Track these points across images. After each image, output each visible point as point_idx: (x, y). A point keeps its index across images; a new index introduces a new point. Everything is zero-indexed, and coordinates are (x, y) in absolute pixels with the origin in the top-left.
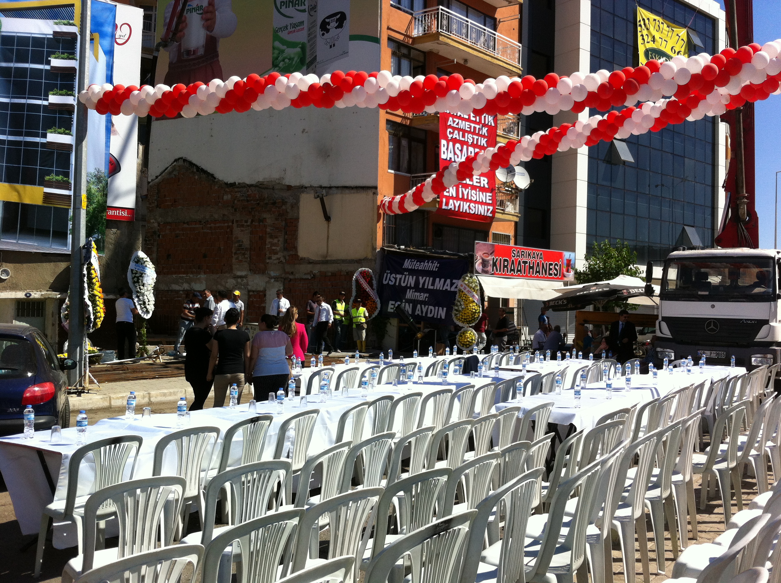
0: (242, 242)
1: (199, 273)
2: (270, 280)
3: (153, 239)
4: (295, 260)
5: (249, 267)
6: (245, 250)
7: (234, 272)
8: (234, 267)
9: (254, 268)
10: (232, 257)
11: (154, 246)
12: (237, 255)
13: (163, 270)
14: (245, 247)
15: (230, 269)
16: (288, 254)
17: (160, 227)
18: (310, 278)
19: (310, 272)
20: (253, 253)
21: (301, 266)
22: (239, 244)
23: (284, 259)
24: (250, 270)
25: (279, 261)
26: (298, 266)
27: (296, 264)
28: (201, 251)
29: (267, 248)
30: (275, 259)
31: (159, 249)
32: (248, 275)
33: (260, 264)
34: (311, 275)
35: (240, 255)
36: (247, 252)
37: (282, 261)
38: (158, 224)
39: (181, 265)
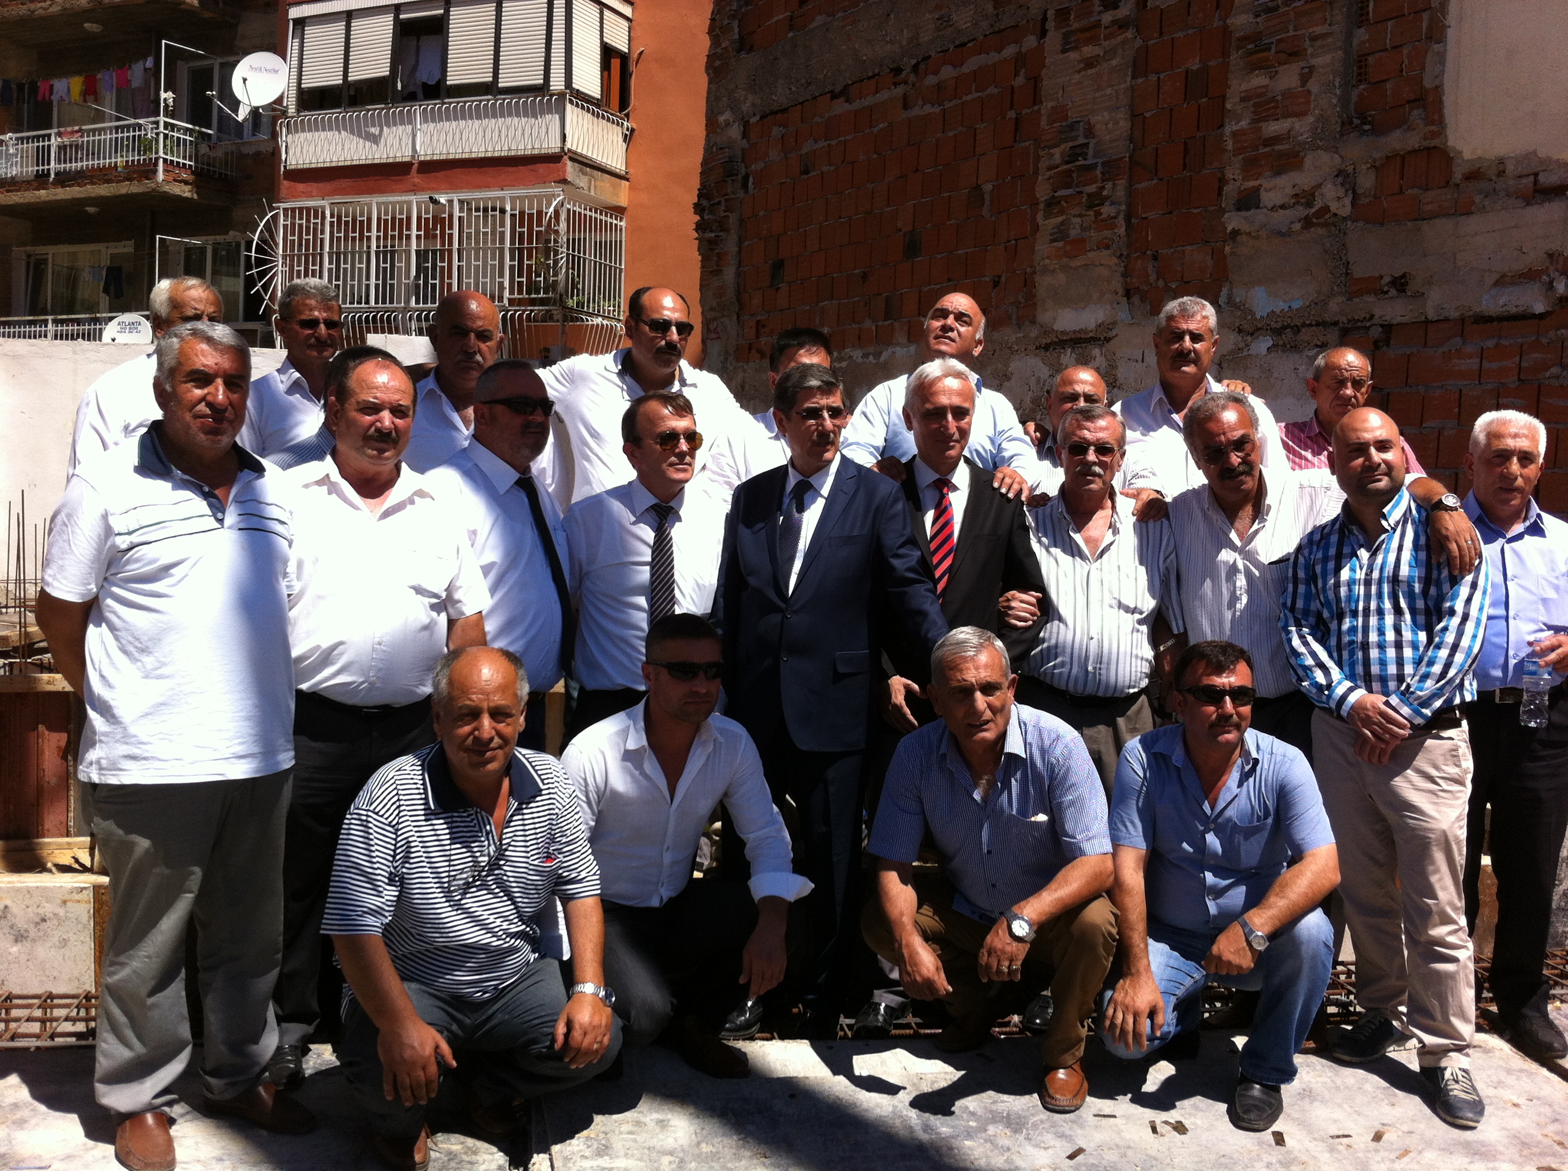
0: (1090, 132)
1: (885, 339)
2: (1247, 346)
3: (726, 200)
4: (1427, 190)
5: (1121, 279)
6: (1103, 173)
7: (1044, 317)
8: (1044, 282)
9: (1152, 278)
10: (1036, 228)
11: (727, 231)
12: (1062, 212)
13: (757, 336)
14: (1100, 161)
15: (1022, 300)
16: (1377, 155)
17: (748, 141)
18: (1539, 308)
19: (1547, 264)
20: (1145, 184)
21: (1471, 224)
22: (1071, 144)
23: (1341, 192)
24: (1128, 294)
25: (1312, 207)
26: (1443, 225)
27: (1430, 219)
28: (899, 225)
29: (1235, 134)
30: (1279, 203)
31: (746, 243)
32: (1115, 323)
33: (1189, 248)
34: (1550, 286)
35: (1076, 211)
36: (1114, 184)
37: (1326, 209)
38: (744, 127)
39: (821, 304)
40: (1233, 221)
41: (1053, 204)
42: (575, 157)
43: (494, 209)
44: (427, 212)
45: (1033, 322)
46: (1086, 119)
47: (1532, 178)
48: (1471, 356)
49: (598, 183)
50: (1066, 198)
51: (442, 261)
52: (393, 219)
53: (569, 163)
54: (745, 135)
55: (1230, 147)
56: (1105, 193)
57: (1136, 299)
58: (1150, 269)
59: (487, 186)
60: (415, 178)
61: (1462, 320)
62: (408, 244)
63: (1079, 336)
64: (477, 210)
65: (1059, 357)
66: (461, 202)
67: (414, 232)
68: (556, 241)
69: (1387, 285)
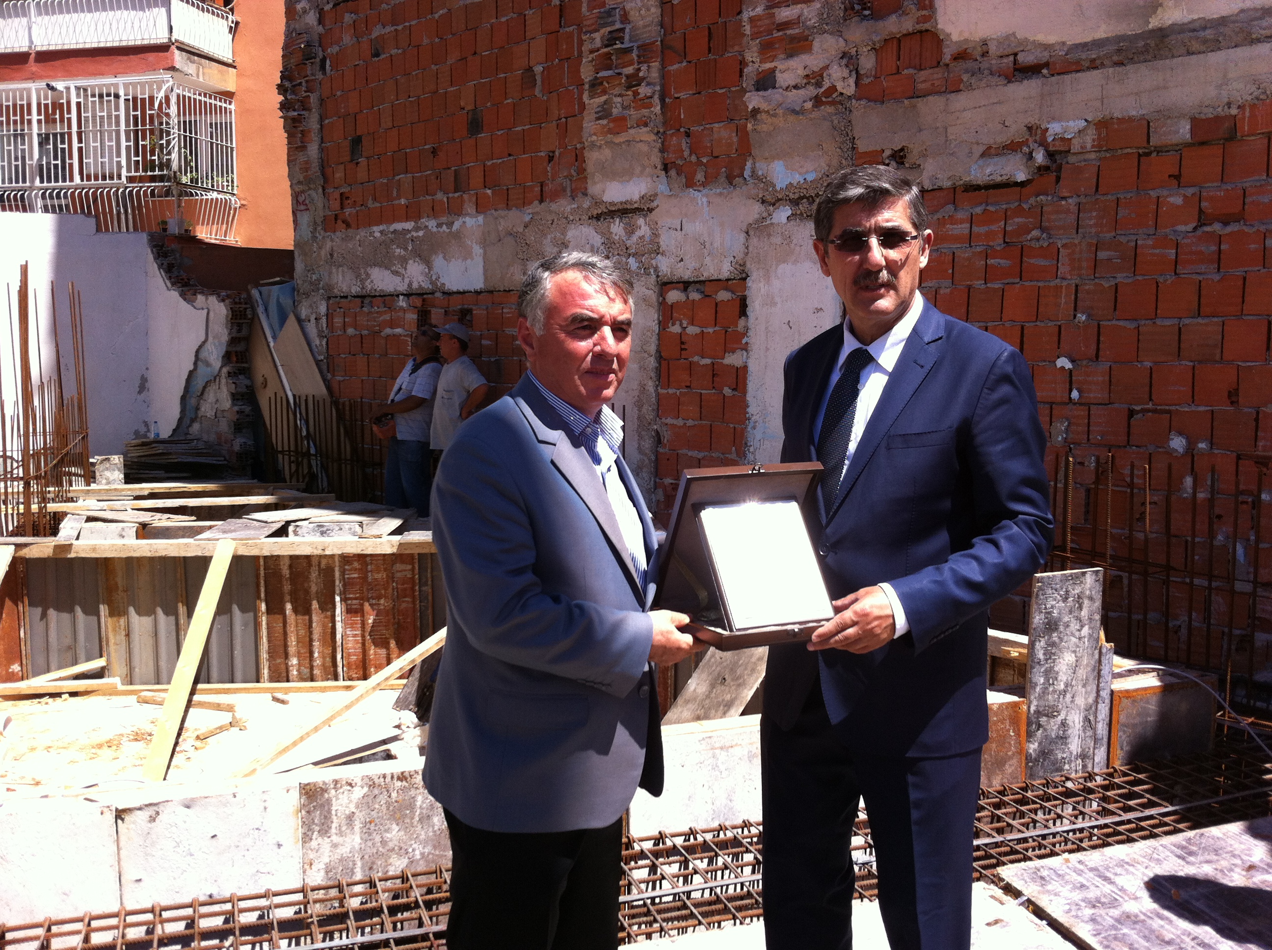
0: (625, 18)
1: (456, 210)
2: (770, 215)
3: (307, 82)
4: (921, 70)
5: (660, 154)
6: (639, 56)
7: (594, 189)
8: (593, 157)
9: (686, 154)
10: (583, 107)
11: (309, 109)
12: (604, 92)
13: (342, 208)
14: (636, 45)
15: (574, 174)
16: (876, 38)
17: (323, 26)
18: (1021, 177)
19: (1027, 137)
20: (676, 66)
21: (960, 101)
22: (609, 29)
23: (846, 73)
24: (666, 168)
25: (821, 87)
26: (935, 102)
27: (924, 96)
28: (462, 104)
29: (751, 20)
30: (792, 83)
31: (327, 121)
32: (656, 195)
33: (716, 125)
34: (1030, 156)
35: (617, 91)
36: (649, 66)
37: (833, 88)
38: (319, 13)
39: (397, 178)
40: (754, 100)
41: (596, 84)
42: (182, 46)
43: (109, 95)
44: (46, 98)
45: (585, 194)
46: (621, 6)
47: (1011, 58)
48: (962, 222)
49: (206, 70)
50: (608, 79)
51: (63, 142)
52: (15, 105)
53: (177, 52)
54: (320, 21)
55: (748, 32)
56: (641, 74)
57: (673, 173)
58: (684, 146)
59: (102, 74)
60: (33, 66)
61: (954, 189)
62: (30, 129)
63: (625, 206)
64: (93, 96)
65: (609, 227)
66: (78, 88)
67: (35, 117)
68: (167, 123)
69: (888, 158)
